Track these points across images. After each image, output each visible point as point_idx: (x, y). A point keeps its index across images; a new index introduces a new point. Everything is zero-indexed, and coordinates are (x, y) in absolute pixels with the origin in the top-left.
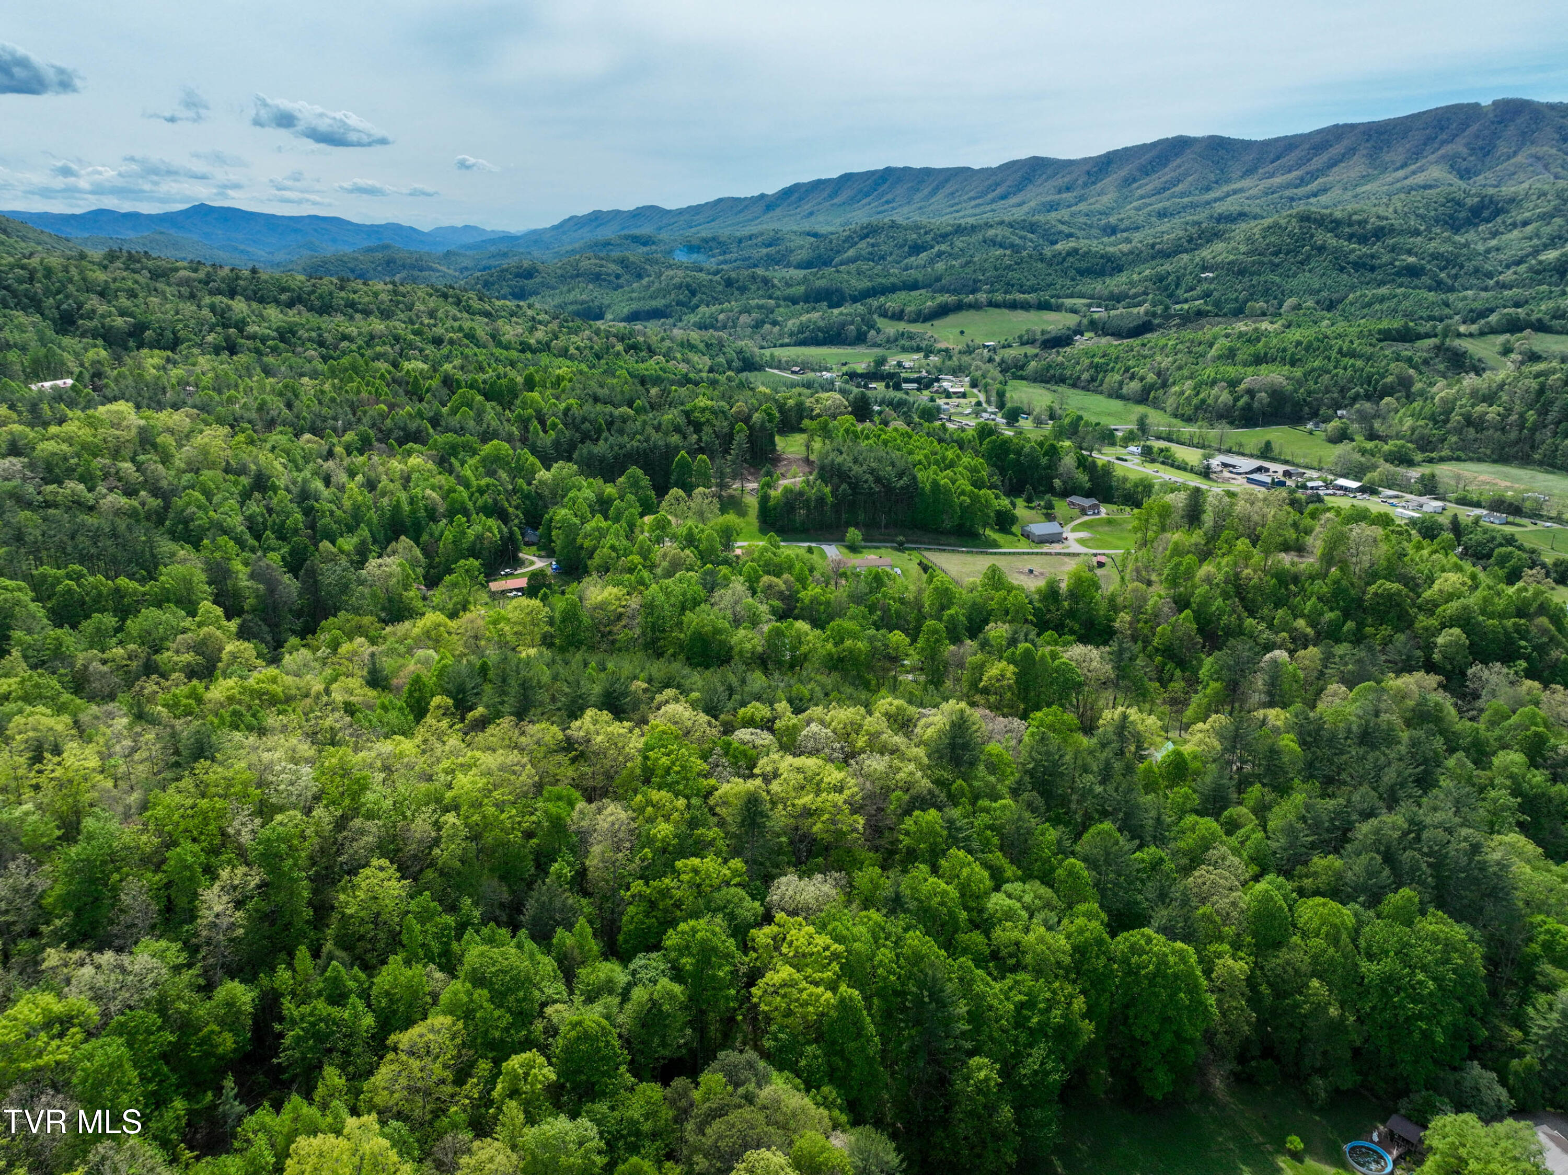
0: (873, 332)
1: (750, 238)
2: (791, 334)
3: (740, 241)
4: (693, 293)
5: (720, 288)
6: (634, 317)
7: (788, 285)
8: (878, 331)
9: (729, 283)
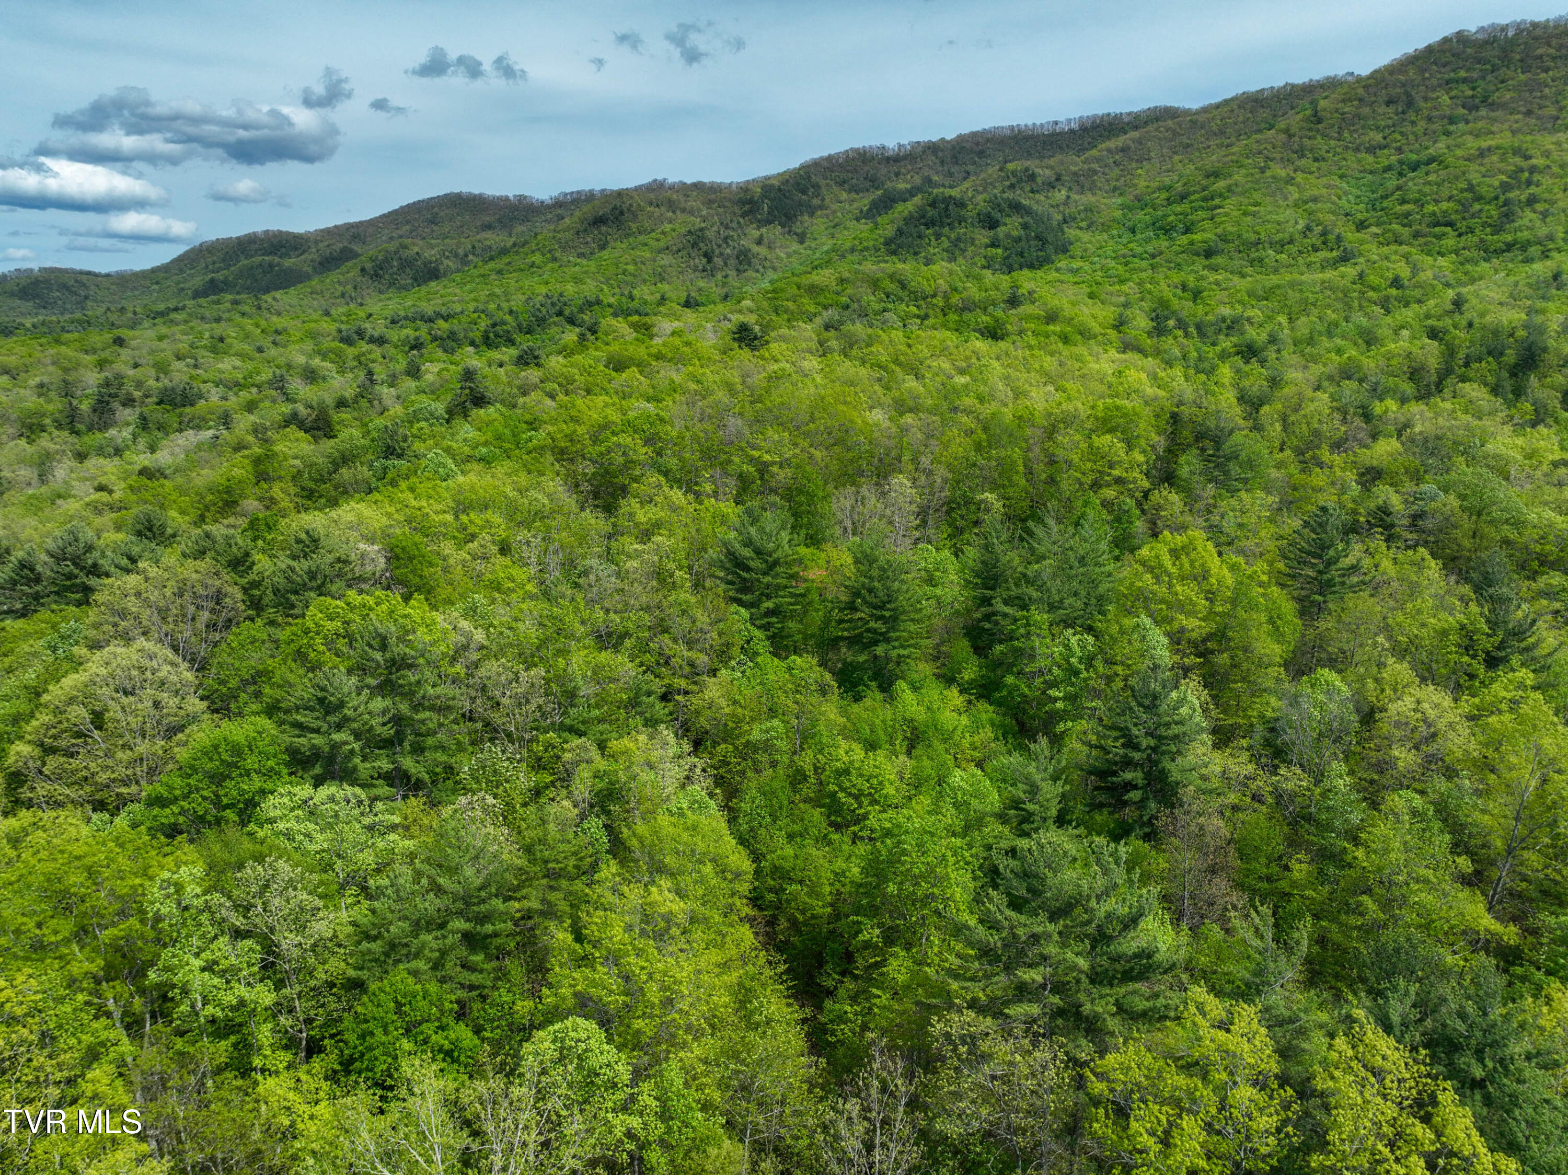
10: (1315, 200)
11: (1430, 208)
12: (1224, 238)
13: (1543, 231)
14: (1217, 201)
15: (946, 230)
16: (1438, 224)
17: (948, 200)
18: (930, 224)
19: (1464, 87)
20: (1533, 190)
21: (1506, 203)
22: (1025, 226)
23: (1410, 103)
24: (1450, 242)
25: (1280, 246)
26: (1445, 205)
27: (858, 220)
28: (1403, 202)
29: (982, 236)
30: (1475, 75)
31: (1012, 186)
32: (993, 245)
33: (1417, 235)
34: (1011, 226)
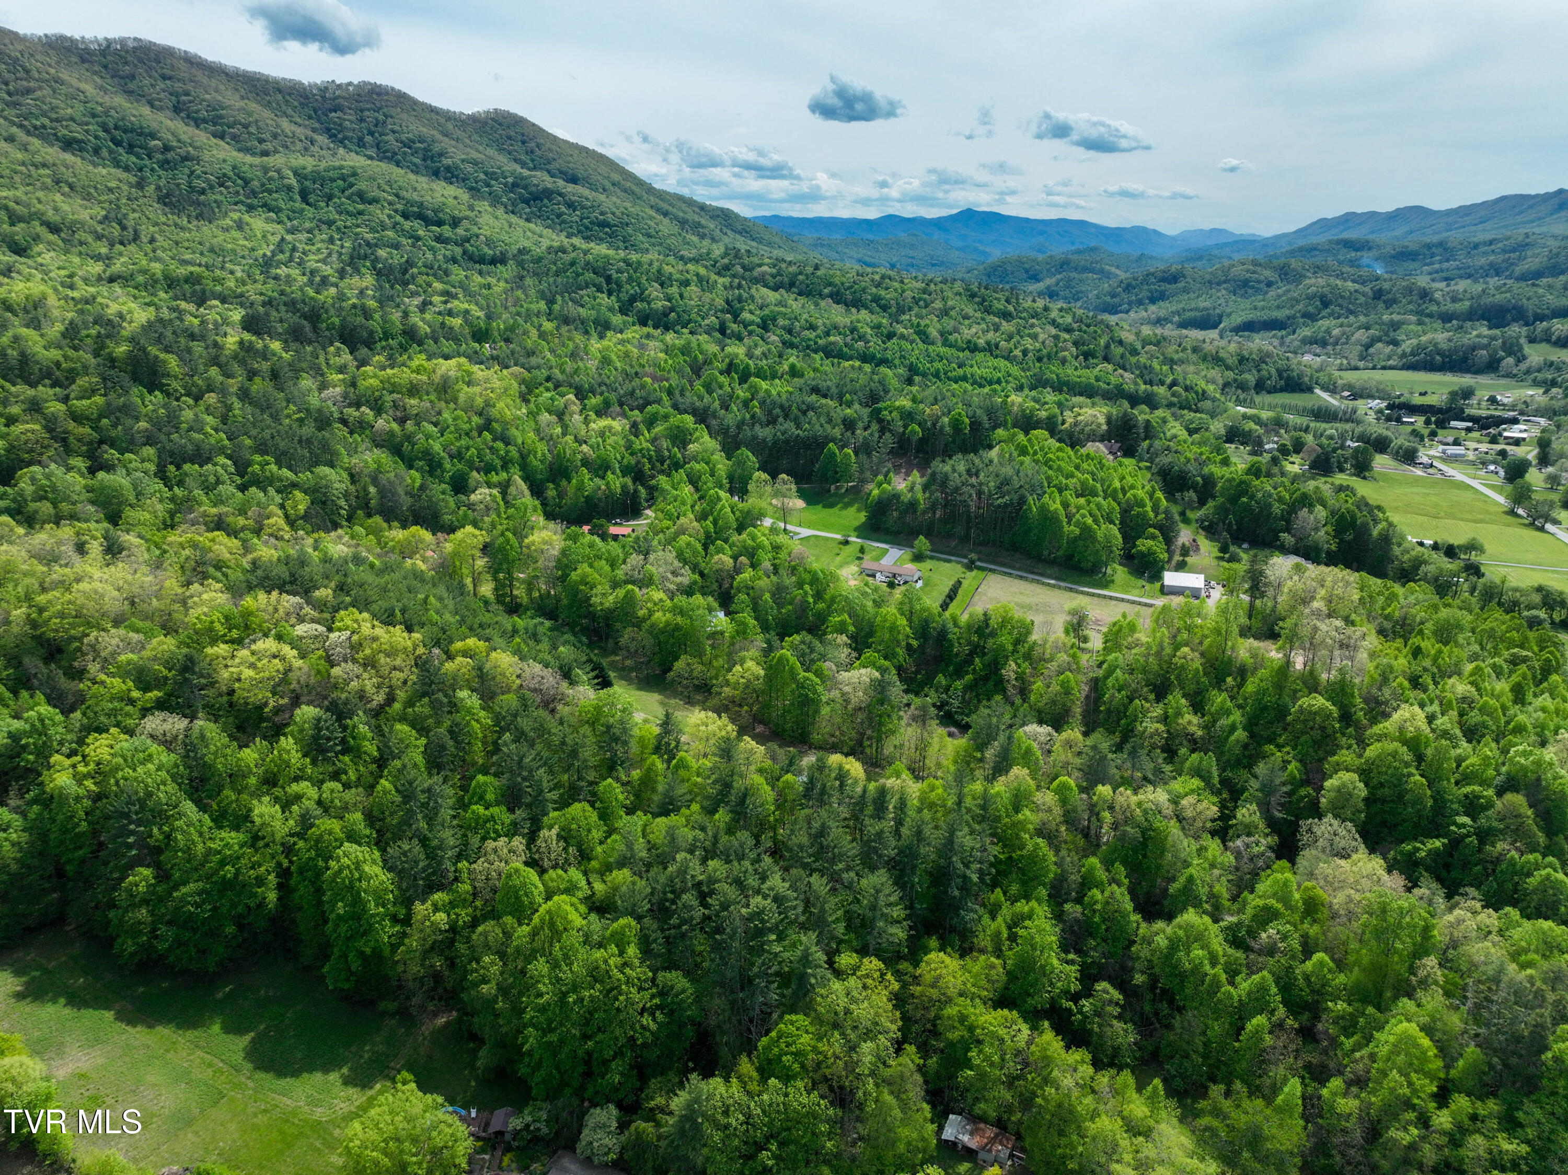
0: (1510, 360)
1: (1491, 243)
2: (1404, 355)
3: (1476, 246)
4: (1325, 304)
5: (1362, 299)
6: (1249, 327)
7: (1454, 300)
8: (1521, 359)
9: (1378, 295)
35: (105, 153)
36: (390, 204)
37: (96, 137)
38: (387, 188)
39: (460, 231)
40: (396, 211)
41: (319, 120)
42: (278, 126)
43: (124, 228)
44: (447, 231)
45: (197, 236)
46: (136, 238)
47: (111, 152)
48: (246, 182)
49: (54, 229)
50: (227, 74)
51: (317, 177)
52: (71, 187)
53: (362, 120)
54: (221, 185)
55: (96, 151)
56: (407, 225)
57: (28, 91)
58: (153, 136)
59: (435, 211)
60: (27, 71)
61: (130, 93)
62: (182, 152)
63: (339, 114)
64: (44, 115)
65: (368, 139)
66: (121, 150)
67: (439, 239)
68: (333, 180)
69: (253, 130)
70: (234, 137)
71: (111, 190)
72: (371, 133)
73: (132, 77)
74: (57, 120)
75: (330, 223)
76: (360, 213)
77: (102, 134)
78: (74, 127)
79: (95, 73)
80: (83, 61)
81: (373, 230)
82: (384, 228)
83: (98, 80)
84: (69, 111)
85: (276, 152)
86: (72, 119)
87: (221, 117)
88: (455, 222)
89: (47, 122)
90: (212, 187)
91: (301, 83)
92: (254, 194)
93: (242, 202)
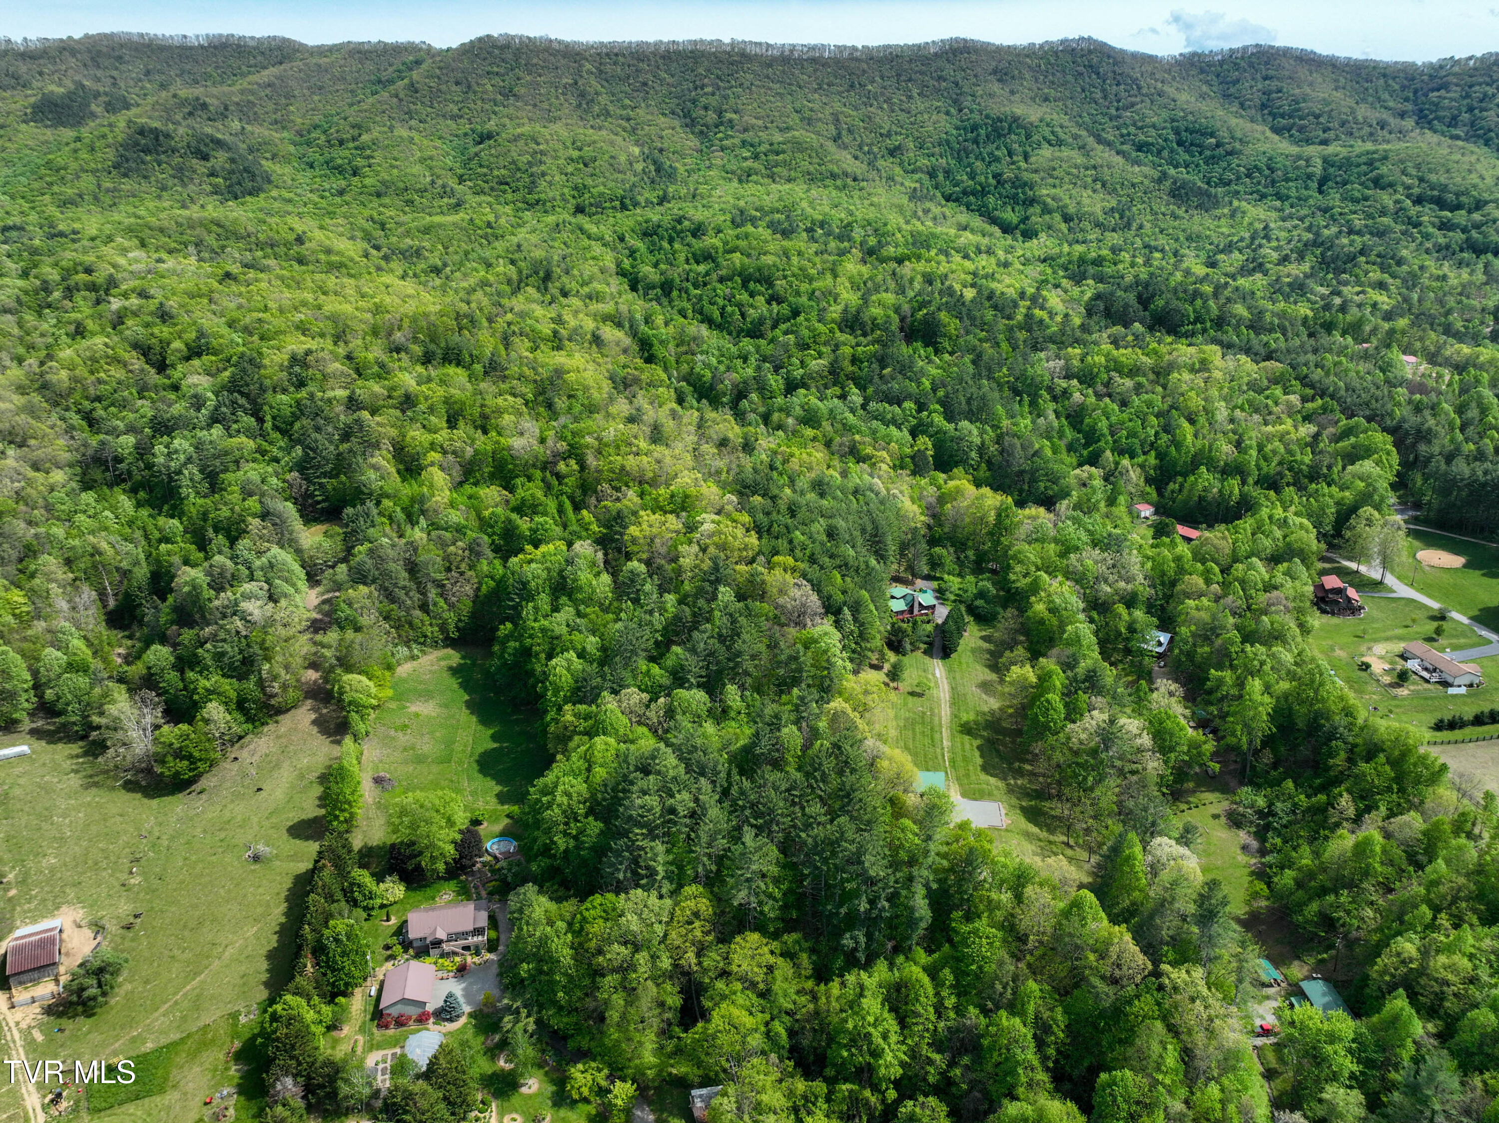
10: (431, 158)
11: (496, 173)
12: (383, 183)
13: (551, 195)
14: (368, 152)
15: (163, 157)
16: (502, 184)
17: (156, 132)
18: (146, 151)
19: (497, 79)
20: (543, 168)
21: (532, 175)
22: (233, 161)
23: (469, 87)
24: (509, 196)
25: (422, 191)
26: (503, 171)
27: (24, 122)
28: (481, 166)
29: (201, 167)
30: (502, 71)
31: (191, 114)
32: (213, 174)
33: (492, 189)
34: (220, 159)
35: (1165, 153)
36: (1408, 188)
37: (1166, 140)
38: (1414, 172)
39: (1476, 216)
40: (1408, 196)
41: (1415, 103)
42: (1353, 112)
43: (1121, 218)
44: (1460, 218)
45: (1185, 224)
46: (1128, 226)
47: (1172, 151)
48: (1272, 170)
49: (1067, 219)
50: (1334, 66)
51: (1347, 164)
52: (1103, 185)
53: (1468, 96)
54: (1248, 176)
55: (1159, 152)
56: (1413, 210)
57: (1133, 105)
58: (1212, 135)
59: (1457, 195)
60: (1139, 88)
61: (1226, 96)
62: (1228, 147)
63: (1443, 92)
64: (1134, 125)
65: (1466, 116)
66: (1180, 150)
67: (1444, 226)
68: (1358, 165)
69: (1322, 120)
70: (1301, 130)
71: (1133, 185)
72: (1471, 110)
73: (1236, 82)
74: (1141, 128)
75: (1325, 210)
76: (1366, 199)
77: (1172, 137)
78: (1153, 132)
79: (1207, 82)
80: (1202, 71)
81: (1370, 216)
82: (1383, 213)
83: (1205, 88)
84: (1155, 119)
85: (1337, 138)
86: (1154, 126)
87: (1298, 110)
88: (1479, 205)
89: (1132, 129)
90: (1238, 178)
91: (1414, 64)
92: (1273, 182)
93: (1258, 192)
